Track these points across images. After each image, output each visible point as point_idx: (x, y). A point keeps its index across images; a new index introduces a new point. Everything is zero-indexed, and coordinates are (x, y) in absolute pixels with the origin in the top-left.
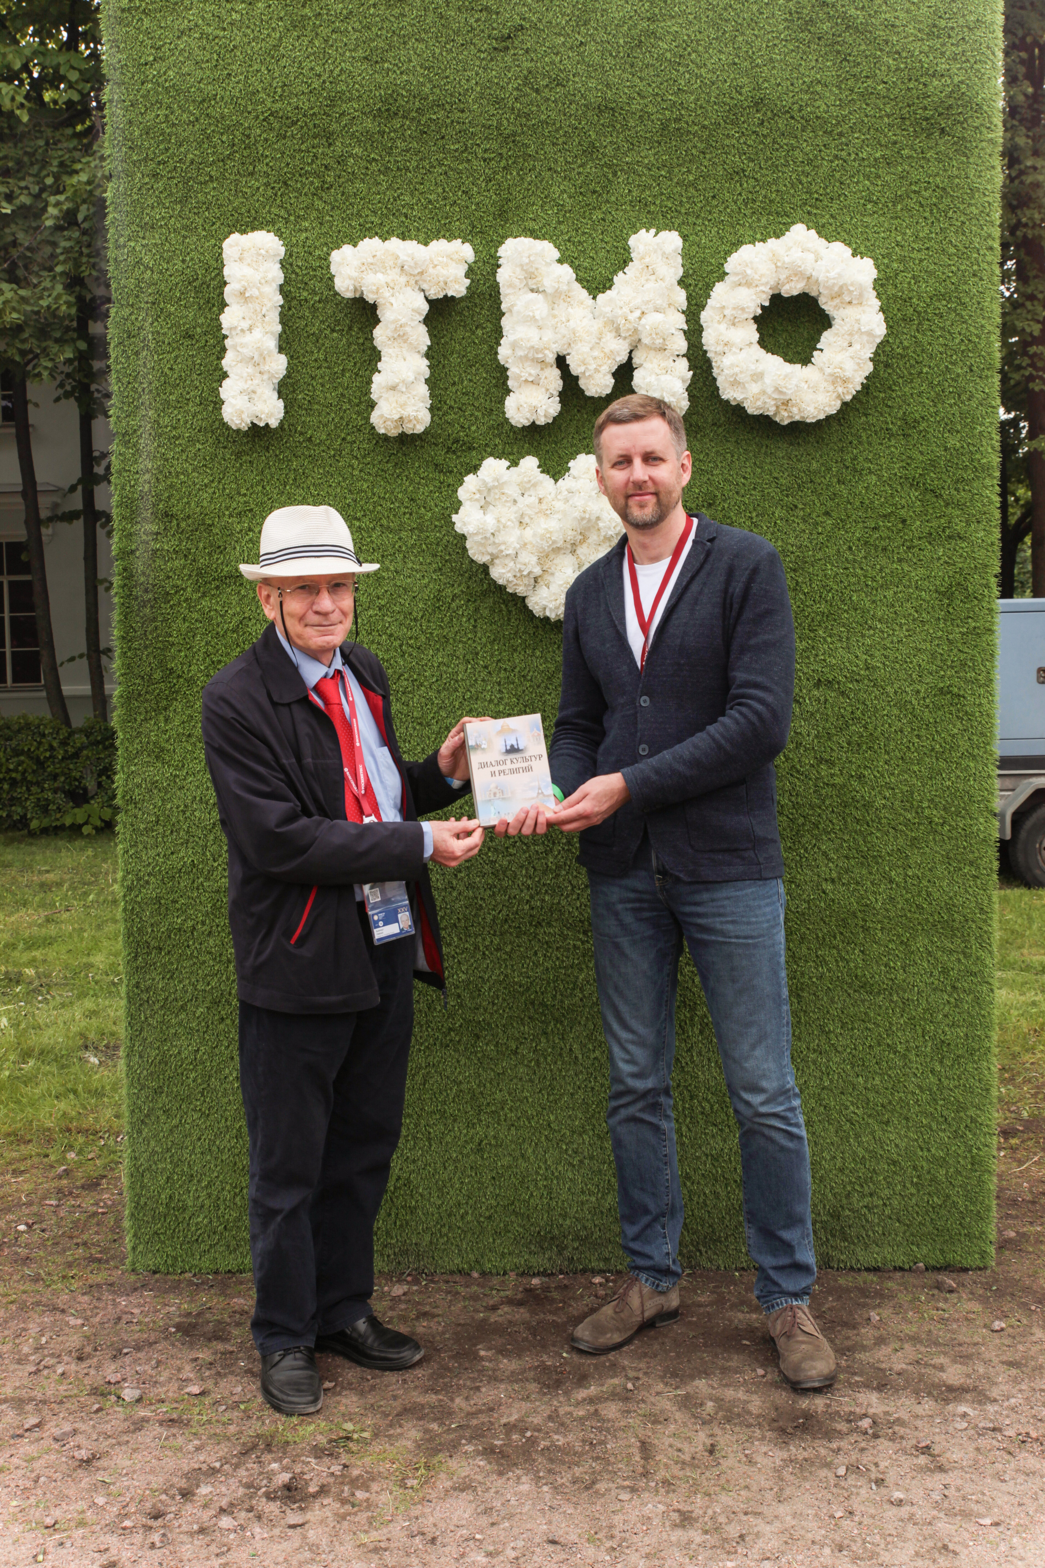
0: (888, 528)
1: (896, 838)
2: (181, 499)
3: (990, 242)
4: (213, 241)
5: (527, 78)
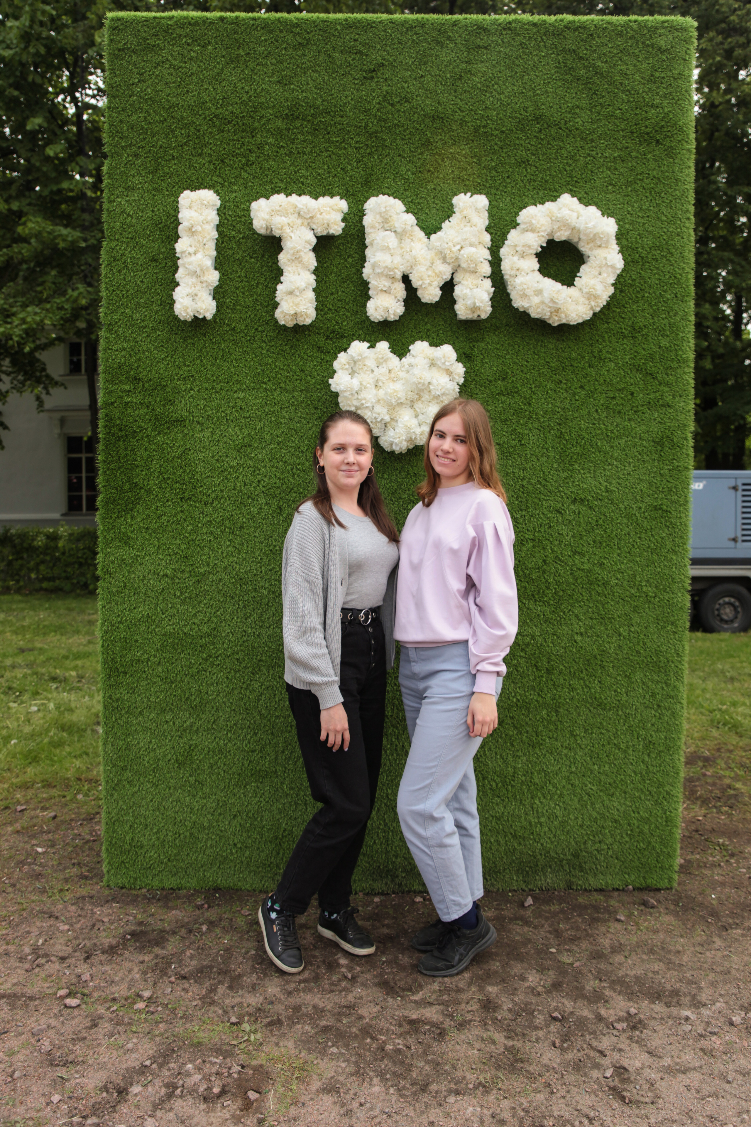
0: (622, 398)
1: (624, 606)
2: (146, 368)
3: (688, 215)
4: (173, 198)
5: (386, 97)
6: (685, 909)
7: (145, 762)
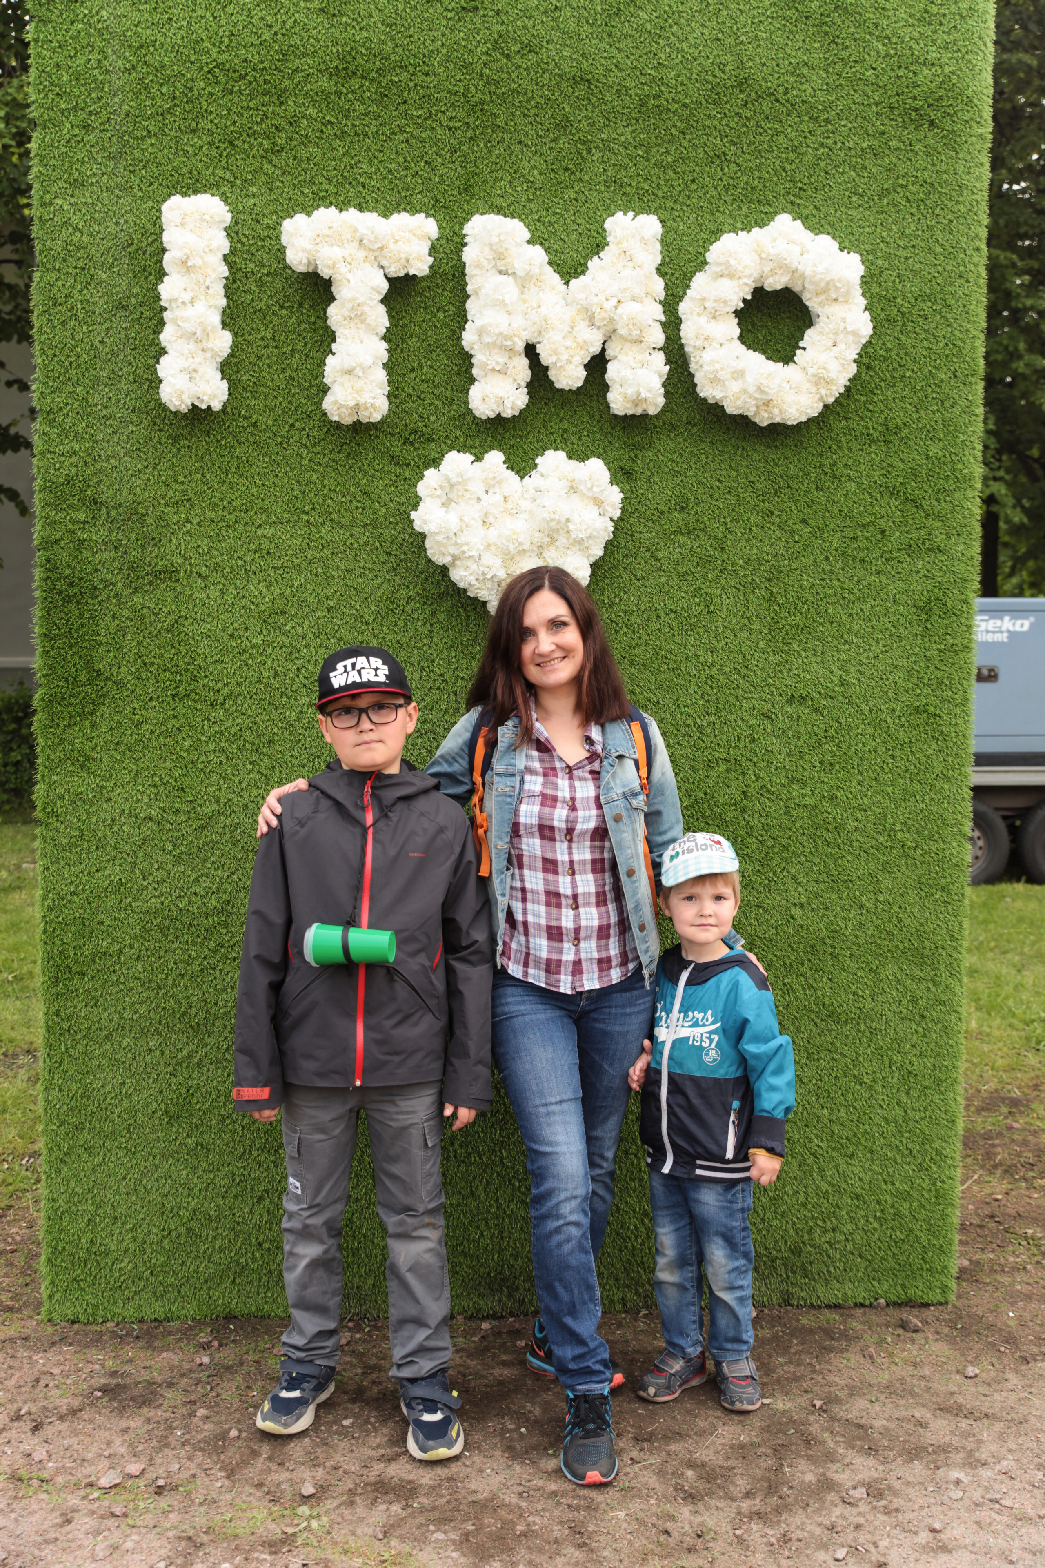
0: (867, 539)
2: (112, 485)
4: (151, 203)
5: (498, 43)
6: (966, 1332)
7: (115, 1116)
